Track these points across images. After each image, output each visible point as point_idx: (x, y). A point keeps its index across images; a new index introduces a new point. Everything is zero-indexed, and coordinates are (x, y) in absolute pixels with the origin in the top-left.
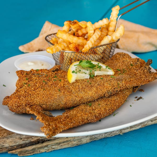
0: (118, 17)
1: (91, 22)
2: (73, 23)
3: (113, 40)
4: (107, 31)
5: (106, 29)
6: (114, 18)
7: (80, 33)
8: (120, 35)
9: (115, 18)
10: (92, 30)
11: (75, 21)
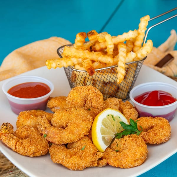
0: (146, 29)
1: (110, 34)
2: (90, 34)
3: (138, 58)
4: (132, 46)
5: (132, 44)
6: (141, 30)
7: (97, 47)
8: (147, 52)
9: (144, 31)
10: (111, 45)
11: (93, 31)
